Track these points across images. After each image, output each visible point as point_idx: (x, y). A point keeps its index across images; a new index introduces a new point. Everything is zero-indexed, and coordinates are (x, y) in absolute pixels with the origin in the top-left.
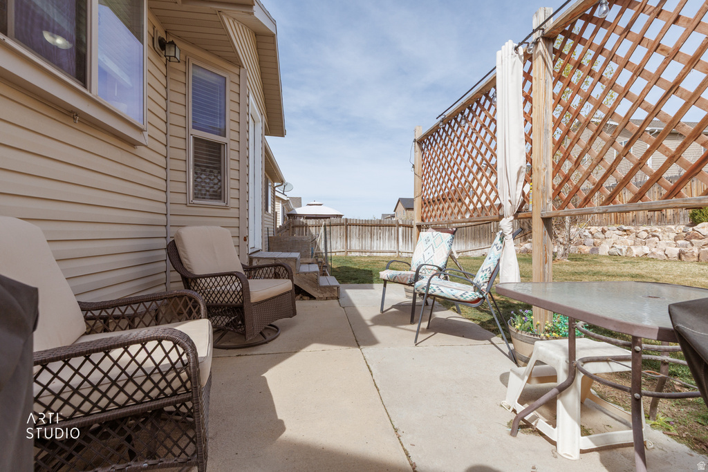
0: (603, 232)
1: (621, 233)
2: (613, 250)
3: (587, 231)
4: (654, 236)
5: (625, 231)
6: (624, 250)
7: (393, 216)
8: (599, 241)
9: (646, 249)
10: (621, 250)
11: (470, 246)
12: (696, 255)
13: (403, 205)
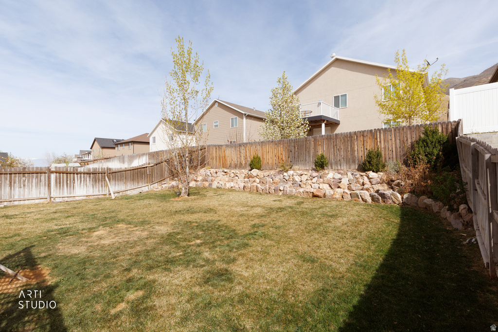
0: (216, 173)
1: (224, 174)
2: (218, 185)
3: (209, 172)
4: (236, 176)
5: (225, 172)
6: (223, 184)
7: (89, 153)
8: (213, 178)
9: (232, 184)
10: (222, 184)
11: (130, 186)
12: (249, 187)
13: (99, 143)
